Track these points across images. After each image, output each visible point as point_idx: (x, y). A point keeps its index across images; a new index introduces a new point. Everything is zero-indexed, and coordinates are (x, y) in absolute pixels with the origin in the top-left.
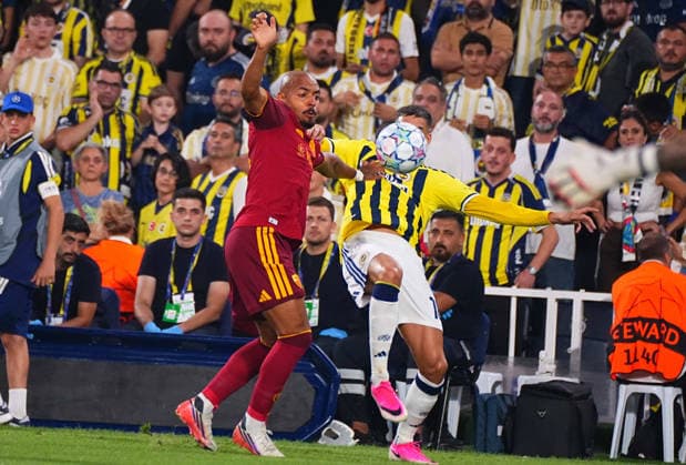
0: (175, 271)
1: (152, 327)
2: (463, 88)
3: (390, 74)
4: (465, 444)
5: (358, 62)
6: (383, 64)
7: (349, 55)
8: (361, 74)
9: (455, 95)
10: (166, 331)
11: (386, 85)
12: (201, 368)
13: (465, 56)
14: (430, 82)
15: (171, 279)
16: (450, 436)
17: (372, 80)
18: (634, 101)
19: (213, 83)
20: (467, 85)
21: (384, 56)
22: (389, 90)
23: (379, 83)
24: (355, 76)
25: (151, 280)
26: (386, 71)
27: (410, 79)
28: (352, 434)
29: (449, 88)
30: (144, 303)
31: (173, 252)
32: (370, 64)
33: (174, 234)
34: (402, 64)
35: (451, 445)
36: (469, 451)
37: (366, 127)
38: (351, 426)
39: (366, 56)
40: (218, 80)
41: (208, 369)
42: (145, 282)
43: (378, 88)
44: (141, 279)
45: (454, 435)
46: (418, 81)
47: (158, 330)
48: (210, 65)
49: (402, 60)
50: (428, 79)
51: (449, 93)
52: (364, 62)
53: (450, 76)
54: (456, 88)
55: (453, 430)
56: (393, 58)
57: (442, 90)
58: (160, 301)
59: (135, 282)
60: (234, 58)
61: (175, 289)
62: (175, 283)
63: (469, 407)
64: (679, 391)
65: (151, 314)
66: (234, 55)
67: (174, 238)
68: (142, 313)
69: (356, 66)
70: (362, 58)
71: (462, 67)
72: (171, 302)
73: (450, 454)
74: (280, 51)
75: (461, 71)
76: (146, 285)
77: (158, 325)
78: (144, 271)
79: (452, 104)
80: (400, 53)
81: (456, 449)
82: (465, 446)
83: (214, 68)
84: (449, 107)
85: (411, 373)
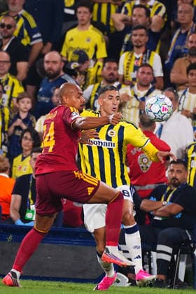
0: (32, 192)
1: (19, 223)
2: (188, 93)
3: (148, 86)
4: (189, 285)
7: (125, 76)
8: (132, 86)
9: (183, 97)
11: (146, 91)
12: (46, 245)
13: (190, 77)
14: (169, 90)
15: (30, 196)
16: (180, 281)
17: (138, 89)
19: (52, 91)
21: (145, 76)
22: (147, 95)
23: (142, 91)
24: (129, 87)
25: (19, 197)
26: (146, 84)
27: (158, 88)
28: (127, 280)
29: (180, 93)
30: (15, 209)
31: (31, 182)
32: (137, 80)
33: (31, 172)
34: (154, 80)
35: (180, 286)
36: (191, 289)
37: (135, 114)
38: (127, 276)
39: (135, 77)
40: (54, 90)
41: (51, 245)
42: (15, 198)
43: (142, 93)
44: (13, 196)
45: (182, 279)
46: (163, 89)
47: (23, 224)
48: (51, 81)
49: (154, 78)
50: (168, 89)
51: (180, 96)
52: (134, 79)
54: (184, 94)
55: (182, 277)
56: (149, 77)
57: (176, 95)
59: (10, 198)
60: (63, 77)
61: (32, 202)
62: (32, 199)
63: (190, 265)
66: (63, 75)
67: (31, 174)
69: (129, 81)
70: (133, 77)
71: (187, 82)
72: (30, 209)
73: (180, 291)
74: (90, 72)
75: (187, 85)
76: (16, 199)
77: (22, 221)
79: (182, 102)
80: (153, 75)
82: (187, 286)
84: (180, 103)
85: (160, 247)
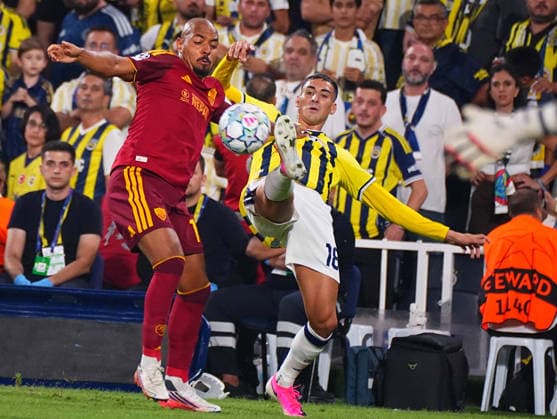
0: (45, 224)
1: (22, 280)
2: (333, 41)
3: (259, 27)
4: (336, 396)
5: (228, 15)
6: (253, 16)
7: (218, 8)
8: (231, 27)
9: (325, 47)
10: (37, 284)
11: (256, 37)
12: (71, 321)
13: (335, 9)
14: (300, 35)
15: (41, 232)
16: (321, 389)
17: (242, 32)
18: (504, 54)
19: (83, 36)
20: (337, 37)
21: (253, 8)
22: (259, 43)
23: (250, 36)
24: (226, 29)
25: (21, 233)
26: (255, 24)
27: (280, 31)
28: (223, 387)
29: (319, 40)
30: (15, 256)
31: (43, 205)
32: (240, 17)
33: (44, 186)
34: (272, 16)
35: (321, 397)
36: (340, 404)
38: (221, 379)
39: (236, 9)
40: (88, 34)
41: (80, 321)
42: (15, 236)
43: (250, 40)
44: (10, 232)
45: (325, 387)
46: (288, 33)
47: (28, 283)
48: (81, 17)
49: (273, 13)
50: (299, 31)
51: (320, 45)
52: (234, 14)
53: (320, 29)
54: (326, 41)
55: (324, 383)
56: (262, 11)
57: (313, 42)
58: (30, 254)
59: (5, 235)
60: (104, 11)
61: (45, 242)
62: (45, 235)
63: (340, 359)
64: (550, 343)
65: (21, 266)
66: (104, 7)
67: (44, 191)
68: (11, 265)
69: (226, 18)
70: (232, 10)
71: (332, 20)
72: (41, 255)
73: (321, 406)
75: (332, 23)
76: (16, 237)
77: (27, 278)
78: (13, 224)
79: (322, 57)
80: (270, 5)
81: (327, 402)
82: (336, 399)
83: (83, 20)
84: (319, 60)
85: (282, 326)
